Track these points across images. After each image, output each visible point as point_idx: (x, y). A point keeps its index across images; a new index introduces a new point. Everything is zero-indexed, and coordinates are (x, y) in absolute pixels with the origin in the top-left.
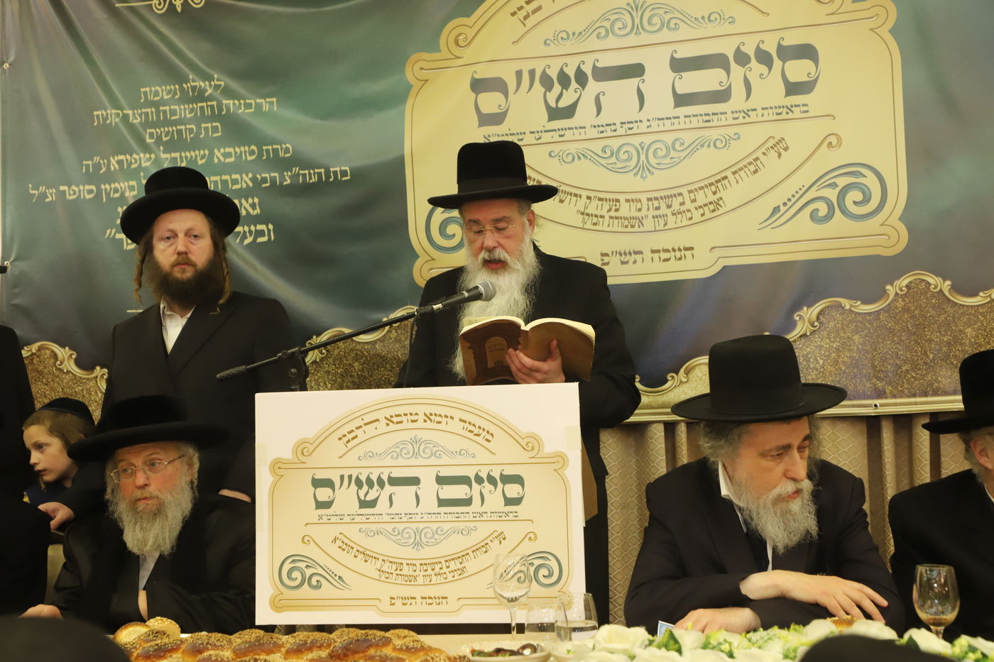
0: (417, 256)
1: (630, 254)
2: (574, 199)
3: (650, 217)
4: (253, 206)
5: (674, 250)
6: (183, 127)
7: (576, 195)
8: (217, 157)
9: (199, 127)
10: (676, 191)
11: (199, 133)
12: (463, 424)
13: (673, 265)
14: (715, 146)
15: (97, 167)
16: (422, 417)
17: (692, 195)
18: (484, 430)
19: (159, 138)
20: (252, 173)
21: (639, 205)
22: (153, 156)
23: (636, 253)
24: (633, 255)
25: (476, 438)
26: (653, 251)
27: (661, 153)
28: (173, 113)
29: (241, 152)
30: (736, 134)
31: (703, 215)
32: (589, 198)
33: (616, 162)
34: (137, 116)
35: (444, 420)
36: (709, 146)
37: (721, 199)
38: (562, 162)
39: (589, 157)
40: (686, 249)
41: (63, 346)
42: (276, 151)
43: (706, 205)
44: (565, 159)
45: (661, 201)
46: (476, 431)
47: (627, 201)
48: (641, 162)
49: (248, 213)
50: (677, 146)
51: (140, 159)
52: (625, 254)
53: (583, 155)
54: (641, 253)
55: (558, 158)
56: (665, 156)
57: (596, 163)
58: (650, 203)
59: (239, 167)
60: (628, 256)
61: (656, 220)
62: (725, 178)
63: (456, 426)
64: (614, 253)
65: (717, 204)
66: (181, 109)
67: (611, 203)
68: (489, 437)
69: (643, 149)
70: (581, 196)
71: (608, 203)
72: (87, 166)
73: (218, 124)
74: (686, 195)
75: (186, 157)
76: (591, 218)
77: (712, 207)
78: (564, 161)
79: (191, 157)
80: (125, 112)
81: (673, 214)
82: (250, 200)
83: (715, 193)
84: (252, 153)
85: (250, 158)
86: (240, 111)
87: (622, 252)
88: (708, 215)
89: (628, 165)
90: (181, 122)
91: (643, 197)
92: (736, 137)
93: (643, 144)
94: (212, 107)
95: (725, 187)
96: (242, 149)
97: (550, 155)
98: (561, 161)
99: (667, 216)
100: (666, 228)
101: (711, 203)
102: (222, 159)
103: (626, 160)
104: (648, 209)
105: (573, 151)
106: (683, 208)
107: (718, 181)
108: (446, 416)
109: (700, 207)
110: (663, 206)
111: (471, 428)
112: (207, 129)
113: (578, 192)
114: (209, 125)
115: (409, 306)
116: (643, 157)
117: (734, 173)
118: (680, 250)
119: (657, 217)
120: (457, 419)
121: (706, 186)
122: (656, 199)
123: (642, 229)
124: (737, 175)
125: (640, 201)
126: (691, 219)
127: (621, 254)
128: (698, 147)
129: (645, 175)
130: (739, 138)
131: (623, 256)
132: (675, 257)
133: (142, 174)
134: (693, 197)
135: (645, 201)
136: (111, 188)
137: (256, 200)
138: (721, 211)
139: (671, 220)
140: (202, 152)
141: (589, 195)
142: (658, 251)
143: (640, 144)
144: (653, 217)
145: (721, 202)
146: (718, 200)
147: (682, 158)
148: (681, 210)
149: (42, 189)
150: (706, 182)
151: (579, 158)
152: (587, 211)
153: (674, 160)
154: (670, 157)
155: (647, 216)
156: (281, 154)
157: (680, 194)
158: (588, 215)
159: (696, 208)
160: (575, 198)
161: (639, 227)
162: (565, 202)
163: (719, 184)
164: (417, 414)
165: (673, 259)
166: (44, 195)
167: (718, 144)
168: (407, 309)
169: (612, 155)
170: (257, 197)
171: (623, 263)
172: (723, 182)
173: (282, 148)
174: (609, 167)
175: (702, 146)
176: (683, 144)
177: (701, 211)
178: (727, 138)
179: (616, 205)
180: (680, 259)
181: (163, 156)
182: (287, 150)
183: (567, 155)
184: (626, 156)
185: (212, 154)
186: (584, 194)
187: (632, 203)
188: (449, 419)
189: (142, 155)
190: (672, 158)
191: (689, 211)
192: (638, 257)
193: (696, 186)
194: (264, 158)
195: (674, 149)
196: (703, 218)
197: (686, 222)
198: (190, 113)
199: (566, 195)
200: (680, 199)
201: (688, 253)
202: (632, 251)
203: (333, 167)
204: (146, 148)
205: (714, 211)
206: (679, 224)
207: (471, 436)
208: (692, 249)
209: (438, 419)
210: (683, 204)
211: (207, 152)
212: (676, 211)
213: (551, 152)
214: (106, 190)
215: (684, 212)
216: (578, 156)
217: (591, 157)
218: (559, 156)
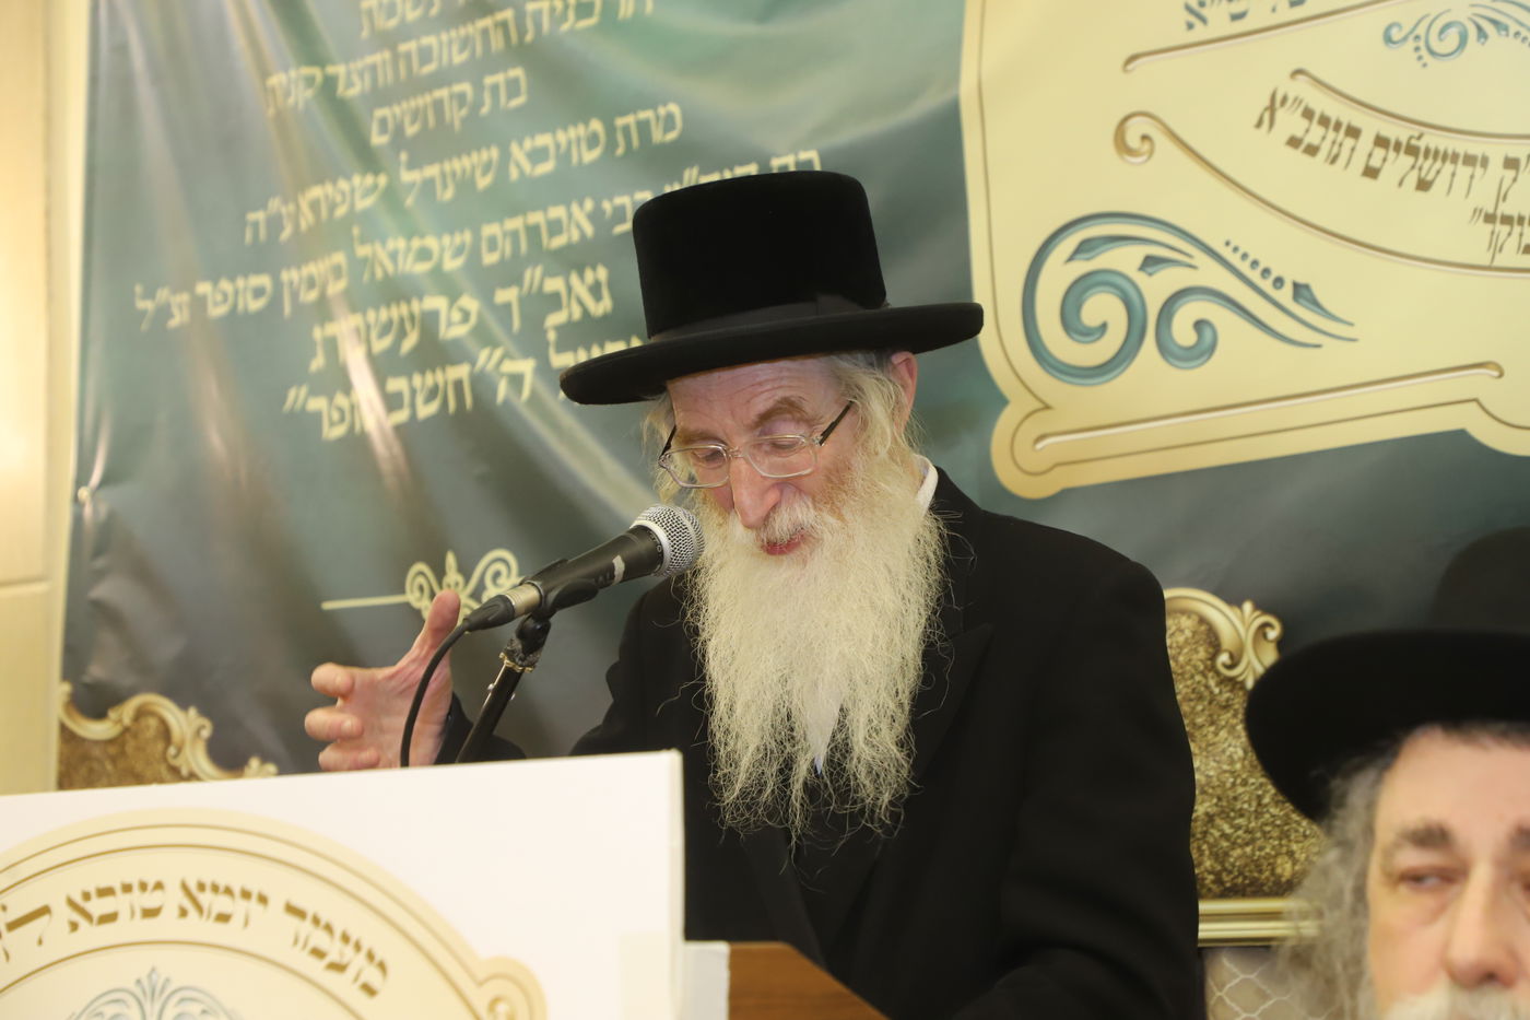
0: (1001, 401)
2: (1463, 171)
4: (595, 290)
6: (443, 93)
7: (1470, 160)
8: (518, 165)
9: (479, 87)
11: (478, 104)
12: (293, 921)
15: (275, 223)
16: (172, 899)
18: (358, 947)
19: (399, 129)
20: (594, 199)
22: (383, 180)
25: (331, 980)
28: (425, 55)
29: (569, 143)
32: (1511, 163)
34: (355, 78)
35: (237, 907)
38: (1427, 58)
39: (1514, 28)
41: (184, 706)
42: (644, 127)
44: (1436, 45)
46: (335, 950)
49: (586, 312)
51: (353, 191)
53: (1495, 22)
59: (565, 186)
63: (271, 931)
66: (441, 44)
68: (372, 975)
70: (1485, 162)
72: (256, 225)
73: (517, 72)
75: (454, 174)
76: (1517, 229)
78: (1432, 53)
79: (464, 171)
80: (331, 70)
82: (589, 276)
84: (593, 141)
85: (590, 156)
86: (565, 27)
90: (442, 78)
94: (504, 25)
96: (572, 133)
97: (1388, 39)
98: (1424, 52)
102: (527, 167)
105: (1462, 14)
108: (246, 895)
111: (320, 939)
112: (495, 89)
113: (1475, 147)
114: (499, 78)
120: (277, 904)
133: (356, 231)
136: (301, 279)
137: (602, 273)
140: (485, 155)
141: (1512, 155)
149: (163, 294)
151: (1482, 34)
152: (1506, 208)
156: (658, 136)
158: (1507, 220)
160: (1468, 170)
162: (1434, 188)
164: (159, 886)
166: (164, 312)
170: (606, 265)
173: (658, 118)
181: (408, 176)
182: (669, 122)
183: (1442, 31)
185: (506, 156)
186: (1497, 152)
188: (254, 903)
189: (357, 180)
194: (620, 151)
198: (461, 51)
199: (1438, 164)
203: (778, 156)
204: (368, 160)
207: (316, 968)
209: (222, 904)
211: (494, 153)
213: (1389, 28)
214: (291, 283)
216: (1479, 29)
217: (1521, 24)
218: (1417, 38)
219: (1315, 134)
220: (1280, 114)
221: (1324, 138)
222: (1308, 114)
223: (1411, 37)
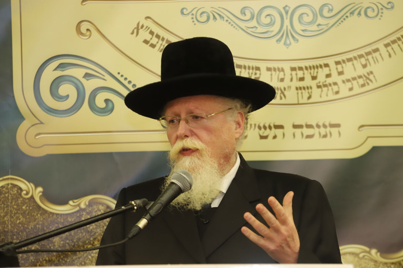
0: (22, 118)
1: (270, 128)
3: (293, 89)
5: (318, 126)
10: (322, 62)
13: (316, 142)
14: (366, 14)
17: (339, 66)
21: (281, 75)
23: (277, 127)
24: (273, 129)
26: (295, 126)
27: (307, 19)
30: (389, 3)
31: (351, 89)
33: (257, 25)
36: (359, 14)
37: (371, 73)
38: (196, 22)
39: (226, 18)
40: (332, 126)
43: (354, 79)
44: (199, 18)
45: (306, 71)
47: (269, 69)
48: (285, 28)
50: (325, 13)
52: (265, 128)
53: (219, 15)
54: (281, 127)
55: (190, 16)
56: (310, 23)
57: (234, 25)
58: (294, 73)
60: (268, 130)
61: (300, 91)
62: (377, 50)
64: (253, 126)
65: (367, 78)
67: (251, 71)
69: (287, 13)
71: (247, 70)
74: (333, 65)
77: (361, 81)
78: (198, 21)
81: (319, 87)
83: (364, 66)
87: (262, 125)
88: (357, 90)
89: (271, 29)
91: (287, 66)
92: (389, 6)
93: (287, 8)
95: (376, 61)
97: (182, 13)
98: (195, 20)
99: (311, 88)
100: (311, 101)
101: (360, 77)
103: (268, 25)
104: (291, 80)
105: (208, 10)
106: (329, 80)
107: (368, 54)
109: (348, 81)
110: (308, 77)
115: (10, 176)
116: (287, 22)
117: (387, 45)
118: (325, 126)
119: (300, 88)
121: (355, 58)
122: (301, 69)
123: (283, 101)
124: (389, 48)
125: (283, 70)
126: (337, 93)
127: (260, 128)
128: (348, 14)
129: (288, 42)
130: (392, 7)
131: (263, 130)
132: (320, 134)
134: (340, 69)
135: (288, 71)
138: (372, 86)
139: (316, 92)
142: (300, 127)
143: (284, 8)
144: (297, 89)
145: (371, 77)
146: (368, 74)
147: (330, 25)
148: (327, 83)
150: (355, 54)
151: (215, 18)
153: (321, 27)
154: (317, 23)
155: (289, 87)
157: (327, 65)
159: (344, 82)
161: (281, 98)
163: (370, 57)
165: (317, 136)
167: (370, 13)
168: (8, 179)
169: (252, 18)
171: (262, 137)
172: (374, 55)
174: (249, 31)
175: (352, 13)
176: (332, 10)
177: (349, 85)
178: (380, 7)
179: (256, 74)
180: (325, 136)
183: (201, 14)
184: (268, 20)
187: (273, 73)
190: (319, 25)
191: (335, 84)
192: (279, 132)
193: (344, 57)
195: (322, 16)
196: (352, 93)
197: (331, 97)
200: (326, 71)
201: (334, 130)
202: (272, 125)
205: (363, 85)
206: (324, 98)
208: (338, 126)
210: (328, 76)
212: (321, 84)
213: (183, 9)
215: (330, 85)
216: (214, 16)
217: (229, 18)
218: (193, 14)
219: (154, 41)
220: (141, 31)
221: (158, 42)
222: (152, 33)
223: (191, 14)
